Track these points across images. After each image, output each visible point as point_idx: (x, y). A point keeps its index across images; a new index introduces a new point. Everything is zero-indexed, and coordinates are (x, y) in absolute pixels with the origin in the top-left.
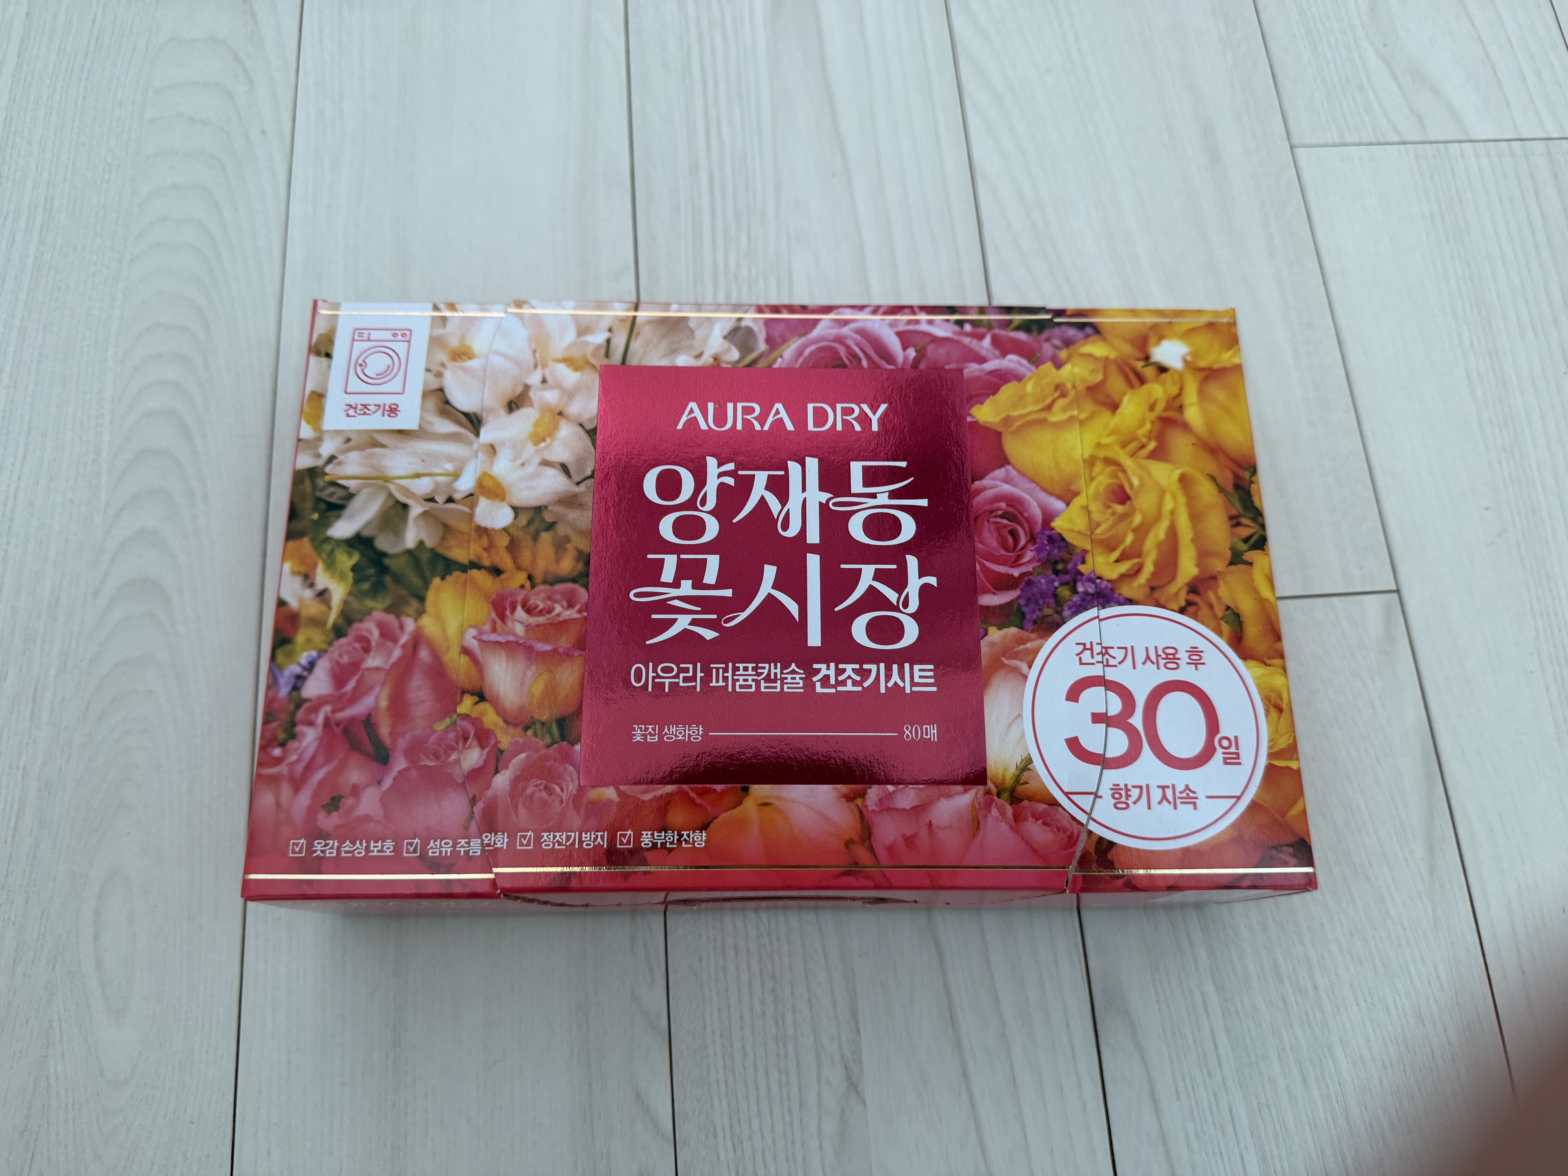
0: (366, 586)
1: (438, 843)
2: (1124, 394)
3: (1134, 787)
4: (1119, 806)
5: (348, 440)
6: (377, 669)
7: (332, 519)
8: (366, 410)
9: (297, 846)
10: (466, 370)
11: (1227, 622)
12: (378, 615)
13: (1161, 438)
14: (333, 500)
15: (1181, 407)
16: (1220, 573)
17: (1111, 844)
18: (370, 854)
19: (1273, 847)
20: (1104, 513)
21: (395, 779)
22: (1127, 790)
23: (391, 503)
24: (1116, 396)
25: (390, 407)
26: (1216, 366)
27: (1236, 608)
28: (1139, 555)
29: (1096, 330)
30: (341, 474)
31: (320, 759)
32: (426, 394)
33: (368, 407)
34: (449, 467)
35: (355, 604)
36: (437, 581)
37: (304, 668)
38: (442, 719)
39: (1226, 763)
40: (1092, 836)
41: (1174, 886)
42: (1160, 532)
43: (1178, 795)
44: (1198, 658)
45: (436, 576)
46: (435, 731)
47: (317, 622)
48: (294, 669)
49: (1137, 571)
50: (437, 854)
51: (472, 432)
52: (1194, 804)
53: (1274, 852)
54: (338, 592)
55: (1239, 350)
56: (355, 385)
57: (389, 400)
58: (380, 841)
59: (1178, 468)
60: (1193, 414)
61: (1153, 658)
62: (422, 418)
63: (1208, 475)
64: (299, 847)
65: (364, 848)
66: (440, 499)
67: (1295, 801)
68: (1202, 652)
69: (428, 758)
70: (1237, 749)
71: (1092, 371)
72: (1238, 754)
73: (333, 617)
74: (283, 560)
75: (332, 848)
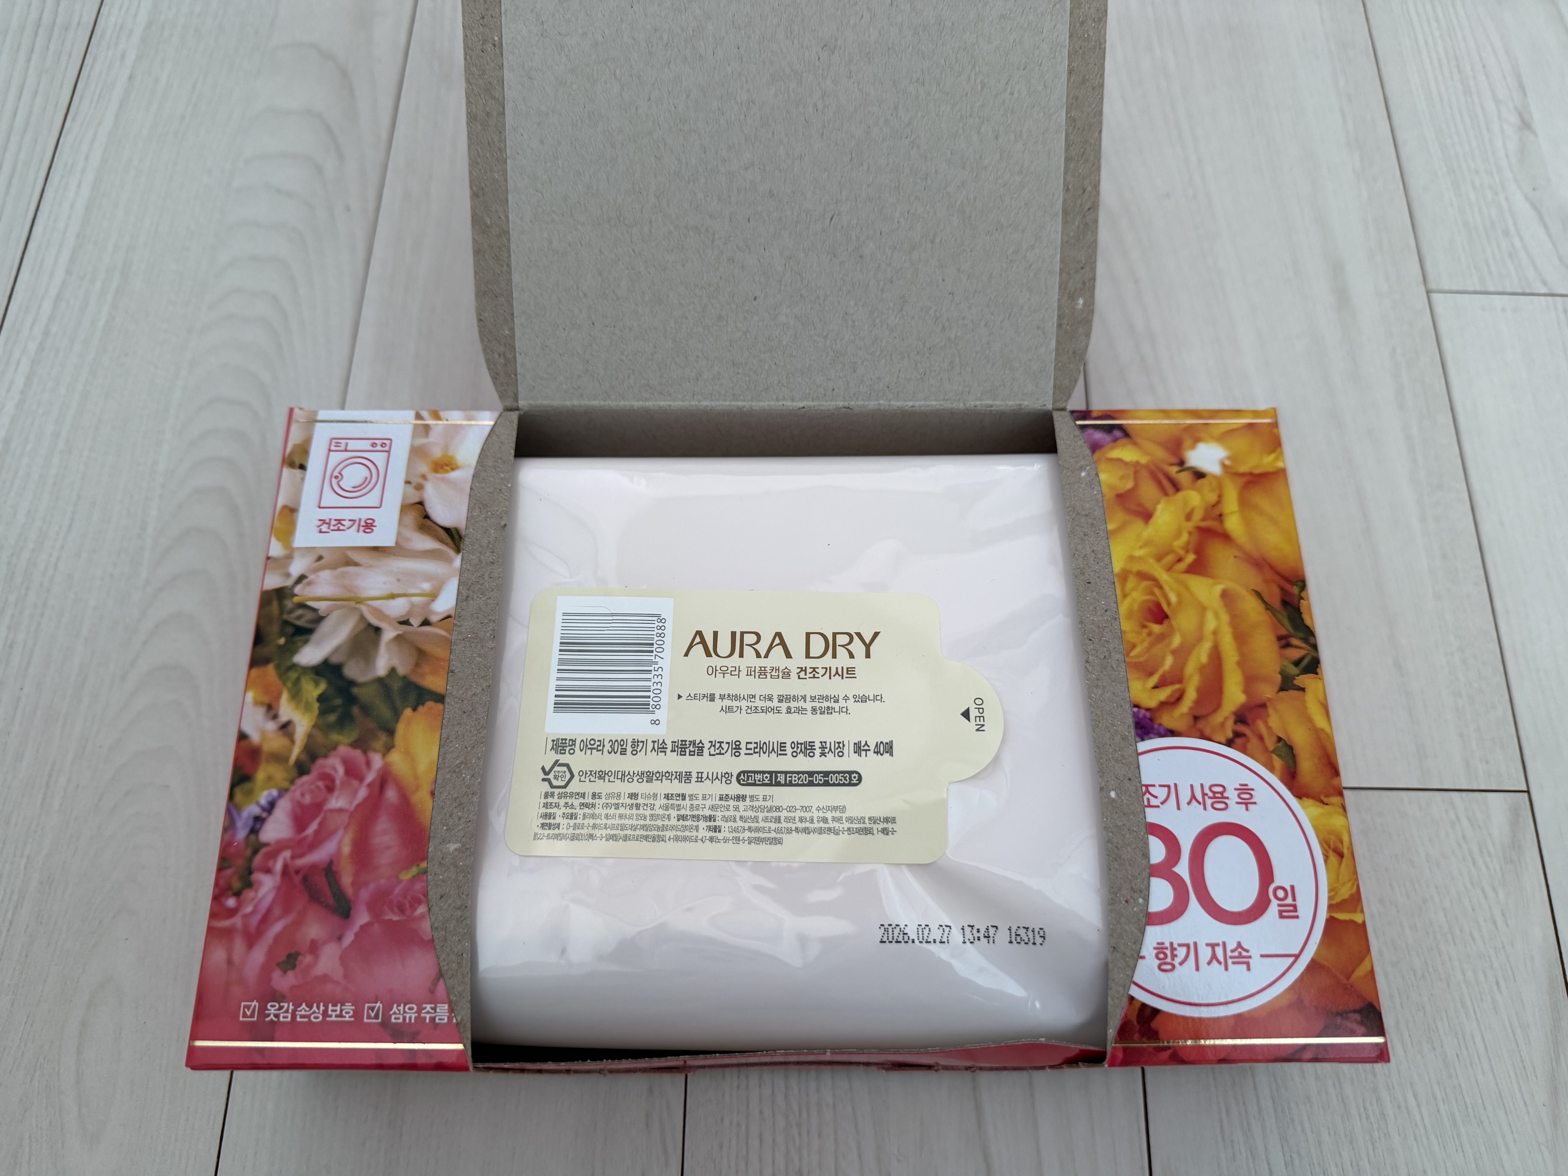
0: (332, 718)
1: (401, 1008)
2: (1158, 502)
3: (1180, 945)
4: (1164, 967)
5: (320, 558)
6: (341, 810)
7: (299, 644)
8: (339, 525)
9: (248, 1010)
10: (448, 482)
11: (1278, 755)
12: (343, 750)
13: (1200, 551)
14: (300, 623)
15: (1221, 515)
16: (1269, 700)
17: (1156, 1012)
18: (328, 1019)
19: (1338, 1014)
20: (1138, 633)
21: (356, 935)
22: (1173, 949)
23: (362, 626)
24: (1148, 504)
25: (366, 522)
26: (1257, 471)
27: (1289, 740)
28: (1180, 680)
29: (1125, 432)
30: (311, 595)
31: (277, 911)
32: (405, 508)
33: (343, 522)
34: (426, 586)
35: (320, 738)
36: (408, 712)
37: (264, 809)
38: (407, 867)
39: (1282, 917)
40: (1134, 1002)
41: (1226, 1057)
42: (1202, 655)
43: (1229, 954)
44: (1247, 796)
45: (407, 706)
46: (400, 882)
47: (279, 758)
48: (252, 809)
49: (1178, 699)
50: (401, 1021)
51: (452, 548)
52: (1248, 964)
53: (1339, 1020)
54: (303, 724)
55: (1282, 453)
56: (330, 498)
57: (364, 515)
58: (339, 1005)
59: (1220, 583)
60: (1233, 524)
61: (1199, 796)
62: (399, 534)
63: (1252, 590)
64: (251, 1010)
65: (321, 1012)
66: (416, 622)
67: (1361, 960)
68: (1253, 790)
69: (393, 911)
70: (1294, 899)
71: (1122, 478)
72: (1295, 906)
73: (296, 752)
74: (246, 690)
75: (287, 1011)
